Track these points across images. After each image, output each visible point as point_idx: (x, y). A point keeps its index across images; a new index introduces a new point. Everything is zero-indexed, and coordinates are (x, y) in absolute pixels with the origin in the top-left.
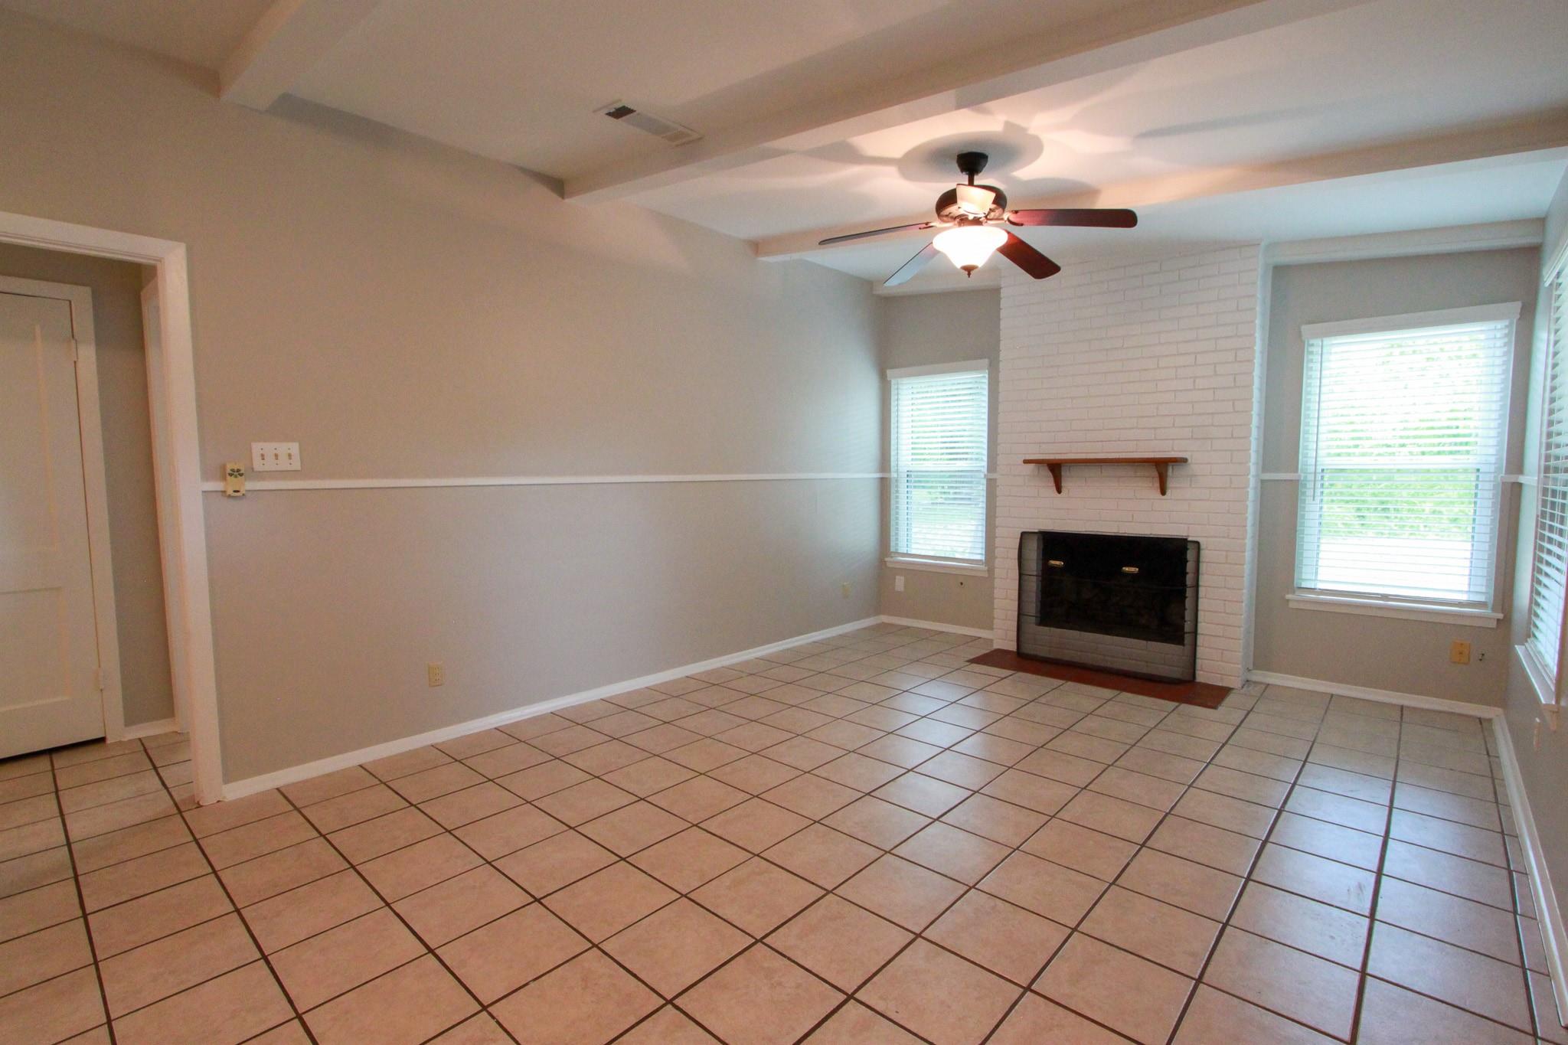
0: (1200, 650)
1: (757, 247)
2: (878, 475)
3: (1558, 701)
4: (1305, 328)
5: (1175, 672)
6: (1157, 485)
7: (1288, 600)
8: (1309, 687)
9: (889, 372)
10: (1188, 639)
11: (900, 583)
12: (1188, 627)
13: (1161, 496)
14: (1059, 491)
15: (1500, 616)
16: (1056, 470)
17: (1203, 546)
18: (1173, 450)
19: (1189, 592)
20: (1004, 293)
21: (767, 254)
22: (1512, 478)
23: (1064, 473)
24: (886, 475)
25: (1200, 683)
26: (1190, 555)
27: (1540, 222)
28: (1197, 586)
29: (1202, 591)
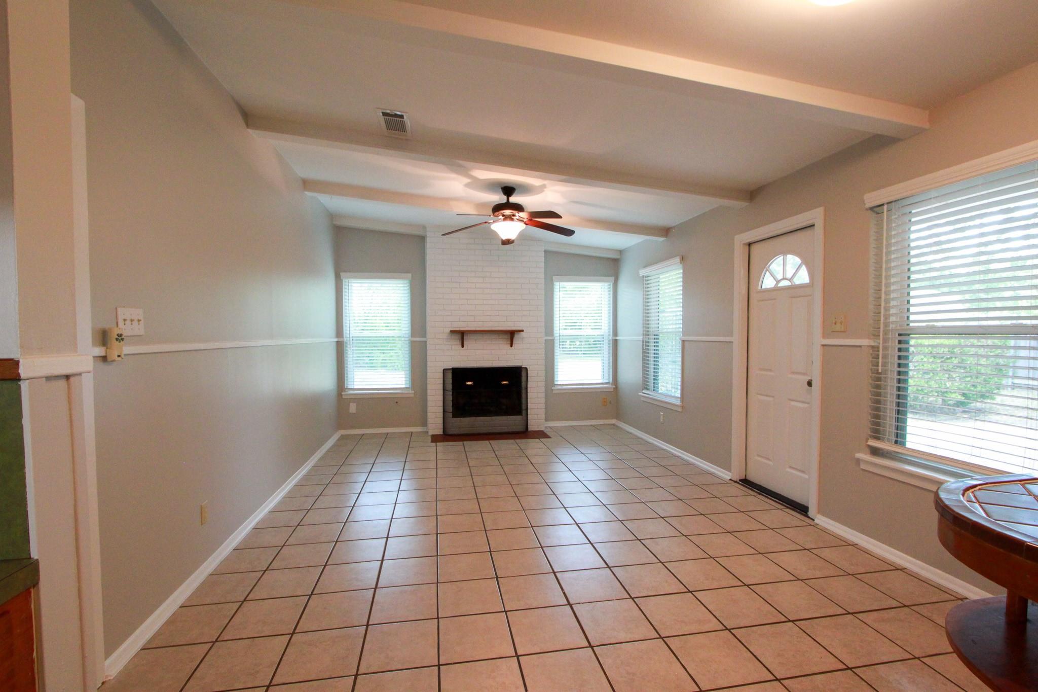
0: (529, 416)
1: (307, 184)
2: (336, 340)
3: (682, 403)
4: (554, 277)
5: (521, 428)
6: (509, 342)
7: (553, 390)
8: (563, 425)
9: (342, 274)
10: (524, 412)
11: (353, 408)
12: (524, 407)
13: (510, 348)
14: (463, 346)
15: (614, 387)
16: (462, 336)
17: (528, 369)
18: (514, 327)
19: (524, 391)
20: (428, 240)
21: (310, 190)
22: (614, 338)
23: (465, 337)
24: (340, 339)
25: (530, 431)
26: (524, 374)
27: (621, 252)
28: (527, 388)
29: (529, 390)
